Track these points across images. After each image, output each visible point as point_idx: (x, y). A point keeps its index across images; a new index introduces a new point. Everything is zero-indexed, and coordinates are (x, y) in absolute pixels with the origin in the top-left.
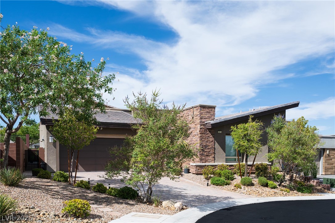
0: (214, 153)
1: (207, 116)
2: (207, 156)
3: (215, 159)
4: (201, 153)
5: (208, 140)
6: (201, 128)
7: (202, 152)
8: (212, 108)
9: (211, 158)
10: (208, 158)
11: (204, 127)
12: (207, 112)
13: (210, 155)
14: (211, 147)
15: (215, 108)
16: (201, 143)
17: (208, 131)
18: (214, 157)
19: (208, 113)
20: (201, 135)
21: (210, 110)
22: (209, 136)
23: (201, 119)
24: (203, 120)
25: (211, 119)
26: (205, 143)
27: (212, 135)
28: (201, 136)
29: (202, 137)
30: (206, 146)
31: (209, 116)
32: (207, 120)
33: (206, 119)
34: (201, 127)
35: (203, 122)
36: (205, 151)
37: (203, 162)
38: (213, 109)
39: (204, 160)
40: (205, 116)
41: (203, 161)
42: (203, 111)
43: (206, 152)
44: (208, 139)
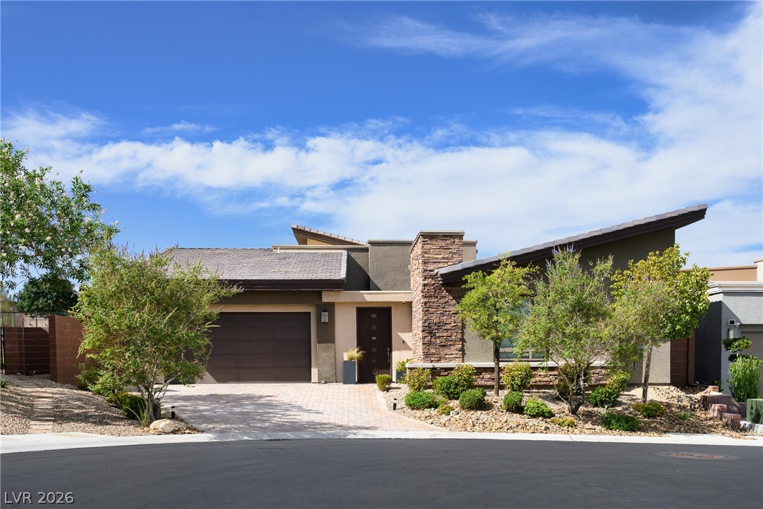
0: (463, 340)
1: (440, 256)
2: (444, 346)
3: (464, 354)
4: (426, 340)
5: (446, 311)
6: (424, 285)
7: (429, 337)
8: (454, 238)
9: (454, 350)
10: (445, 352)
11: (433, 282)
12: (442, 247)
13: (450, 345)
14: (453, 326)
15: (462, 236)
16: (425, 318)
17: (445, 291)
18: (462, 350)
19: (443, 250)
20: (426, 300)
21: (448, 242)
22: (448, 302)
23: (425, 263)
24: (431, 267)
25: (452, 263)
26: (436, 317)
27: (454, 298)
28: (426, 303)
29: (428, 304)
30: (440, 325)
31: (446, 256)
32: (441, 265)
33: (439, 262)
34: (426, 282)
35: (430, 271)
36: (437, 335)
37: (432, 361)
38: (457, 240)
39: (436, 356)
40: (436, 256)
41: (432, 359)
42: (429, 246)
43: (439, 337)
44: (443, 308)
